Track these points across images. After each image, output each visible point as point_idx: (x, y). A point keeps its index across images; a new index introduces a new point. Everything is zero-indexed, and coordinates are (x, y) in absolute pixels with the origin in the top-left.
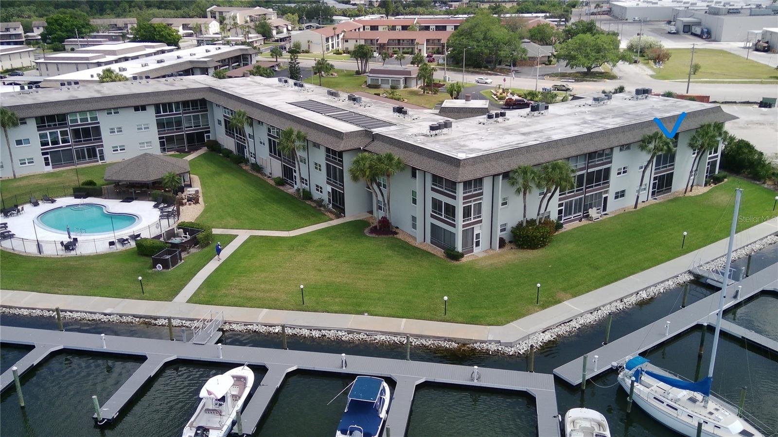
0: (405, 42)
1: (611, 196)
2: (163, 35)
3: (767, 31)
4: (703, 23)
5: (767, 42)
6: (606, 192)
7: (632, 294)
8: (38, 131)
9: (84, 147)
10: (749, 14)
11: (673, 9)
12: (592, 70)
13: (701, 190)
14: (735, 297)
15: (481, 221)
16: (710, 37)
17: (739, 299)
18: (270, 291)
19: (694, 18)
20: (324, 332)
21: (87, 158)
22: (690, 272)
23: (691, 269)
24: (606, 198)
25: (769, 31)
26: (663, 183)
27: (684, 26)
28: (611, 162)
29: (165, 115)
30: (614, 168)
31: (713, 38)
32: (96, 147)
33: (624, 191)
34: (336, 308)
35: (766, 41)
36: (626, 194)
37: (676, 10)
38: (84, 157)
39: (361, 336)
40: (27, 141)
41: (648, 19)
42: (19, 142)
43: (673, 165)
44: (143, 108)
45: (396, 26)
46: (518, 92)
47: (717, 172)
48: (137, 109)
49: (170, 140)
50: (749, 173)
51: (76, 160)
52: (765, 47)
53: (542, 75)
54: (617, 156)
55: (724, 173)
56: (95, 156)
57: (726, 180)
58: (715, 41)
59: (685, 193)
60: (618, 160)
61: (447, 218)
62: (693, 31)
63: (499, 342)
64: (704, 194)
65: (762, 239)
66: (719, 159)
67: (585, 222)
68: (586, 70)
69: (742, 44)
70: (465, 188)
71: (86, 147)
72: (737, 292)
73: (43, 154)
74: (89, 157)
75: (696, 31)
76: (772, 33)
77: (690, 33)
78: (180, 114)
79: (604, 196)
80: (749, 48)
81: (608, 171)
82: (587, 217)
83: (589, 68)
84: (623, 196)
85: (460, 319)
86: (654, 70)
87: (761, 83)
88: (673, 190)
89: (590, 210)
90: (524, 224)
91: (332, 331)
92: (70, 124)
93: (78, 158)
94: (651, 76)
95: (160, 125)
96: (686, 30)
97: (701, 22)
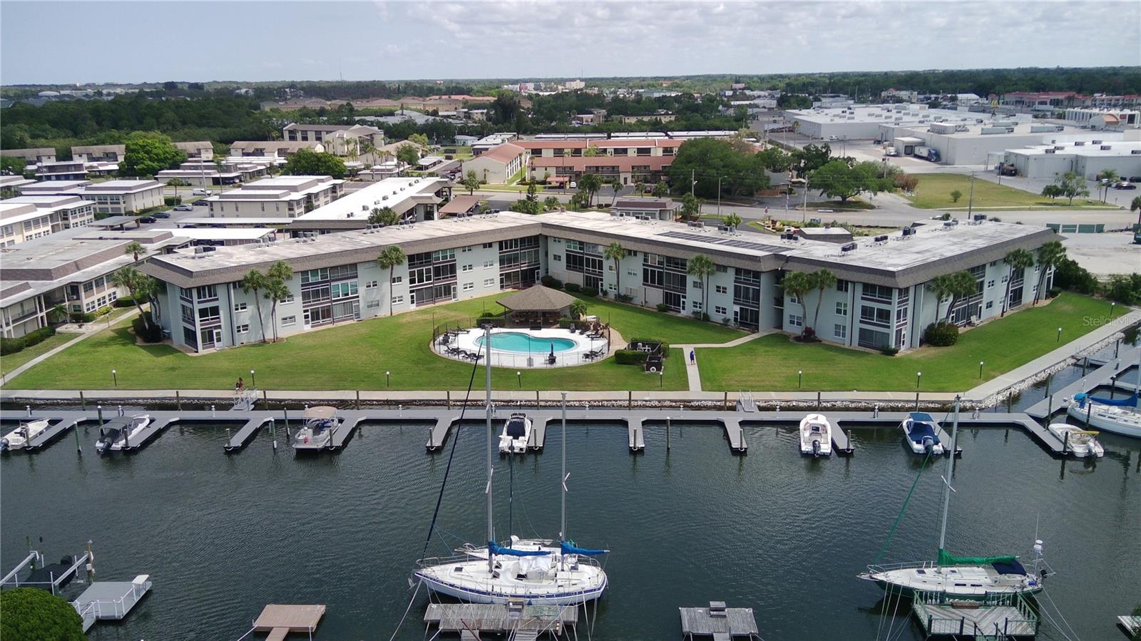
0: (605, 169)
1: (983, 305)
2: (329, 166)
3: (1011, 153)
4: (928, 143)
5: (1012, 165)
6: (981, 302)
7: (1041, 371)
8: (409, 269)
9: (442, 285)
10: (980, 133)
11: (879, 126)
12: (847, 199)
13: (1044, 303)
14: (1117, 368)
15: (906, 323)
16: (940, 160)
17: (1120, 370)
18: (762, 381)
19: (915, 137)
20: (834, 403)
22: (1073, 357)
23: (1073, 354)
24: (981, 307)
25: (1014, 153)
26: (1016, 296)
27: (906, 147)
28: (984, 276)
29: (508, 252)
30: (987, 280)
31: (944, 160)
32: (451, 284)
33: (991, 302)
34: (828, 389)
35: (1011, 163)
36: (994, 304)
37: (885, 127)
38: (441, 295)
39: (863, 404)
40: (400, 279)
41: (848, 138)
43: (981, 294)
44: (490, 245)
45: (563, 149)
46: (793, 224)
47: (1051, 288)
48: (485, 246)
49: (508, 275)
50: (1077, 288)
51: (435, 298)
52: (1012, 171)
53: (792, 206)
54: (988, 270)
55: (1057, 289)
56: (450, 294)
57: (1060, 294)
58: (946, 164)
59: (1034, 304)
60: (989, 274)
61: (879, 321)
62: (917, 152)
63: (971, 401)
64: (1048, 305)
65: (1113, 335)
66: (1052, 275)
67: (968, 328)
68: (841, 200)
69: (982, 167)
70: (900, 294)
71: (444, 284)
72: (1118, 365)
73: (411, 292)
74: (445, 294)
75: (921, 153)
76: (1017, 155)
77: (913, 155)
78: (518, 250)
79: (980, 305)
80: (991, 171)
81: (982, 283)
82: (970, 324)
83: (844, 198)
84: (991, 306)
85: (931, 390)
86: (908, 198)
87: (1030, 209)
88: (1023, 303)
89: (972, 317)
90: (936, 326)
91: (838, 402)
92: (434, 262)
93: (437, 296)
94: (911, 205)
95: (502, 262)
96: (909, 151)
97: (924, 143)
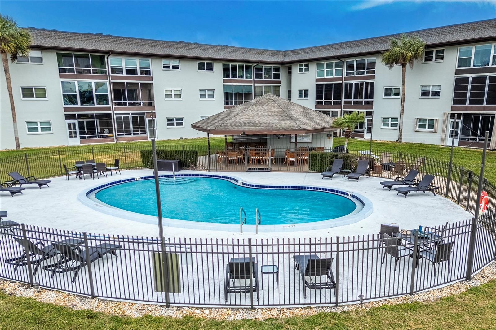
8: (61, 77)
9: (129, 114)
21: (132, 132)
29: (234, 81)
32: (145, 116)
38: (128, 131)
40: (42, 92)
42: (28, 92)
51: (117, 133)
56: (143, 130)
71: (132, 114)
73: (68, 117)
74: (136, 130)
78: (251, 82)
92: (111, 74)
93: (120, 131)
